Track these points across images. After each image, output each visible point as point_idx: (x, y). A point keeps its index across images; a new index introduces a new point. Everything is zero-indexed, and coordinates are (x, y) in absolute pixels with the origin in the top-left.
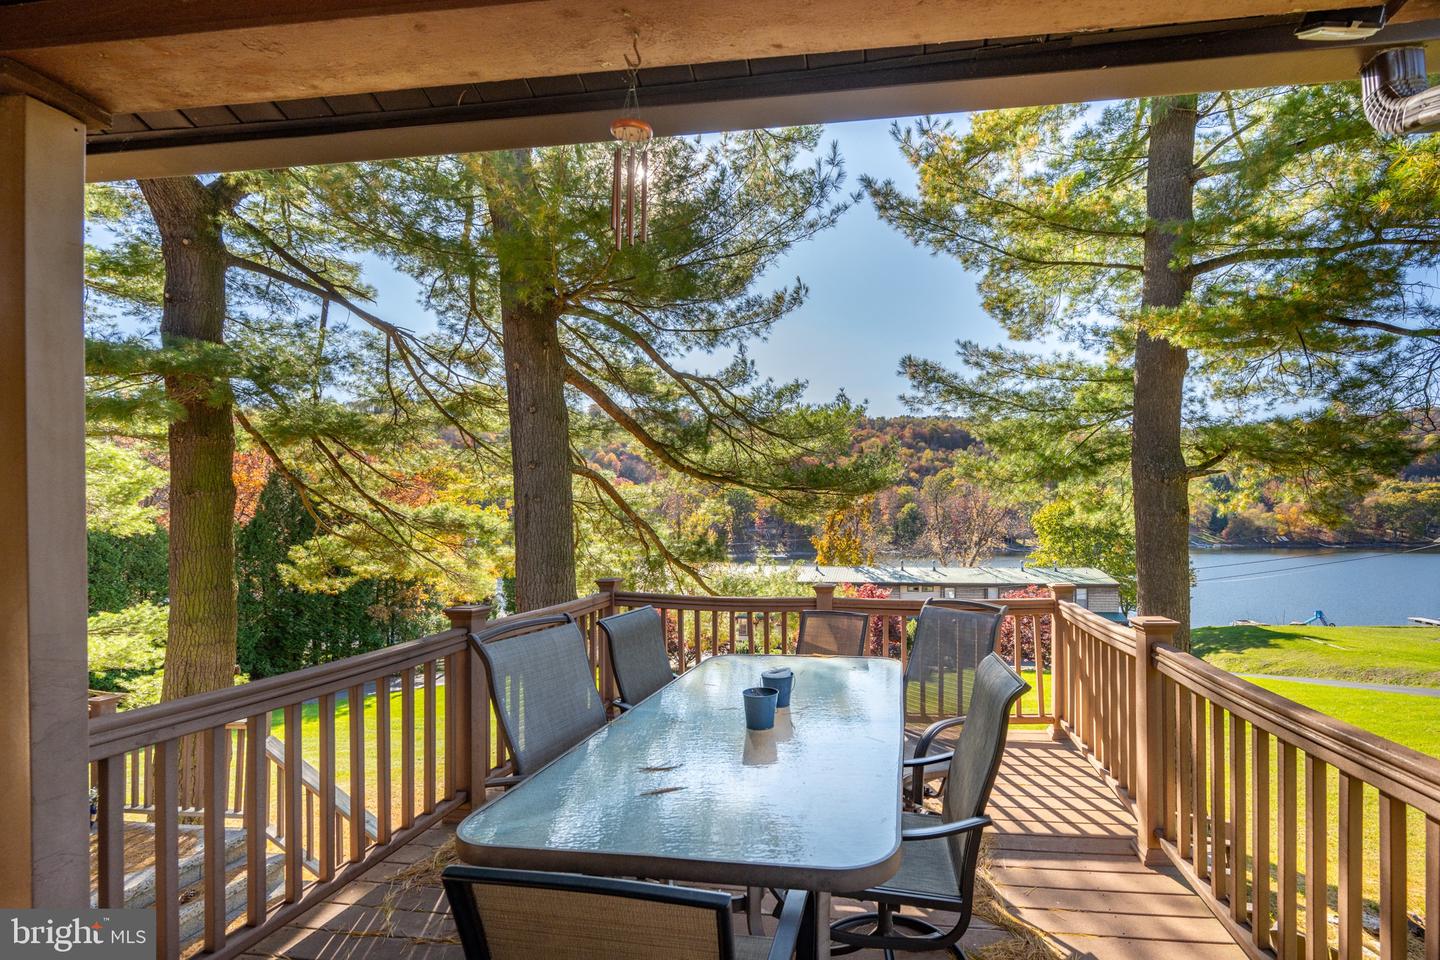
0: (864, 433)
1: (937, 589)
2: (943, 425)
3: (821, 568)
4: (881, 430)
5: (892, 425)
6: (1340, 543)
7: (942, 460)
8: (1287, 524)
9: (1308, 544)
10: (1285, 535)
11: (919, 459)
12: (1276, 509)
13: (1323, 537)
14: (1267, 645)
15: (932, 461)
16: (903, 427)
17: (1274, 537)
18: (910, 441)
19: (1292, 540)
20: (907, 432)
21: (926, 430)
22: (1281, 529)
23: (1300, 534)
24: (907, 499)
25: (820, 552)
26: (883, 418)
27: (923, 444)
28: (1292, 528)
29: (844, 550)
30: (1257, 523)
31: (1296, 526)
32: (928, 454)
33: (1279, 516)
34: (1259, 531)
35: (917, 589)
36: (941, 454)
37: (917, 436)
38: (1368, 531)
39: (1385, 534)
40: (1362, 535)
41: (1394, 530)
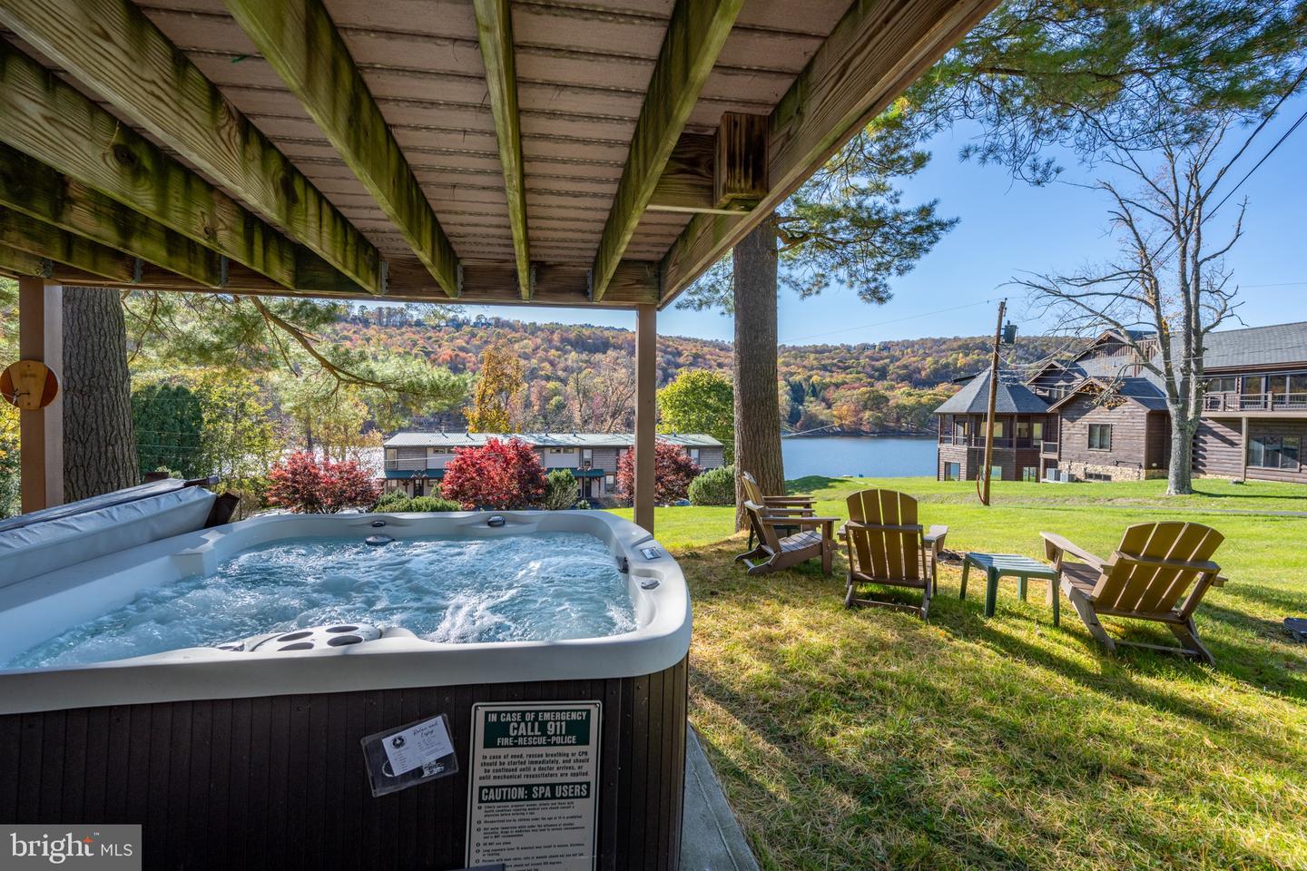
0: (517, 335)
1: (577, 452)
2: (586, 332)
3: (471, 435)
4: (533, 333)
5: (542, 330)
6: (873, 433)
7: (586, 362)
8: (840, 418)
9: (854, 432)
10: (840, 426)
11: (566, 359)
12: (834, 407)
13: (863, 428)
14: (826, 486)
15: (577, 362)
16: (553, 332)
17: (832, 429)
18: (558, 344)
19: (843, 430)
20: (556, 337)
21: (572, 336)
22: (837, 423)
23: (848, 425)
24: (556, 392)
25: (471, 423)
26: (535, 323)
27: (569, 347)
28: (844, 421)
29: (494, 421)
30: (821, 417)
31: (846, 420)
32: (573, 355)
33: (835, 413)
34: (822, 423)
35: (558, 451)
36: (584, 356)
37: (564, 340)
38: (891, 424)
39: (902, 426)
40: (888, 427)
41: (907, 423)
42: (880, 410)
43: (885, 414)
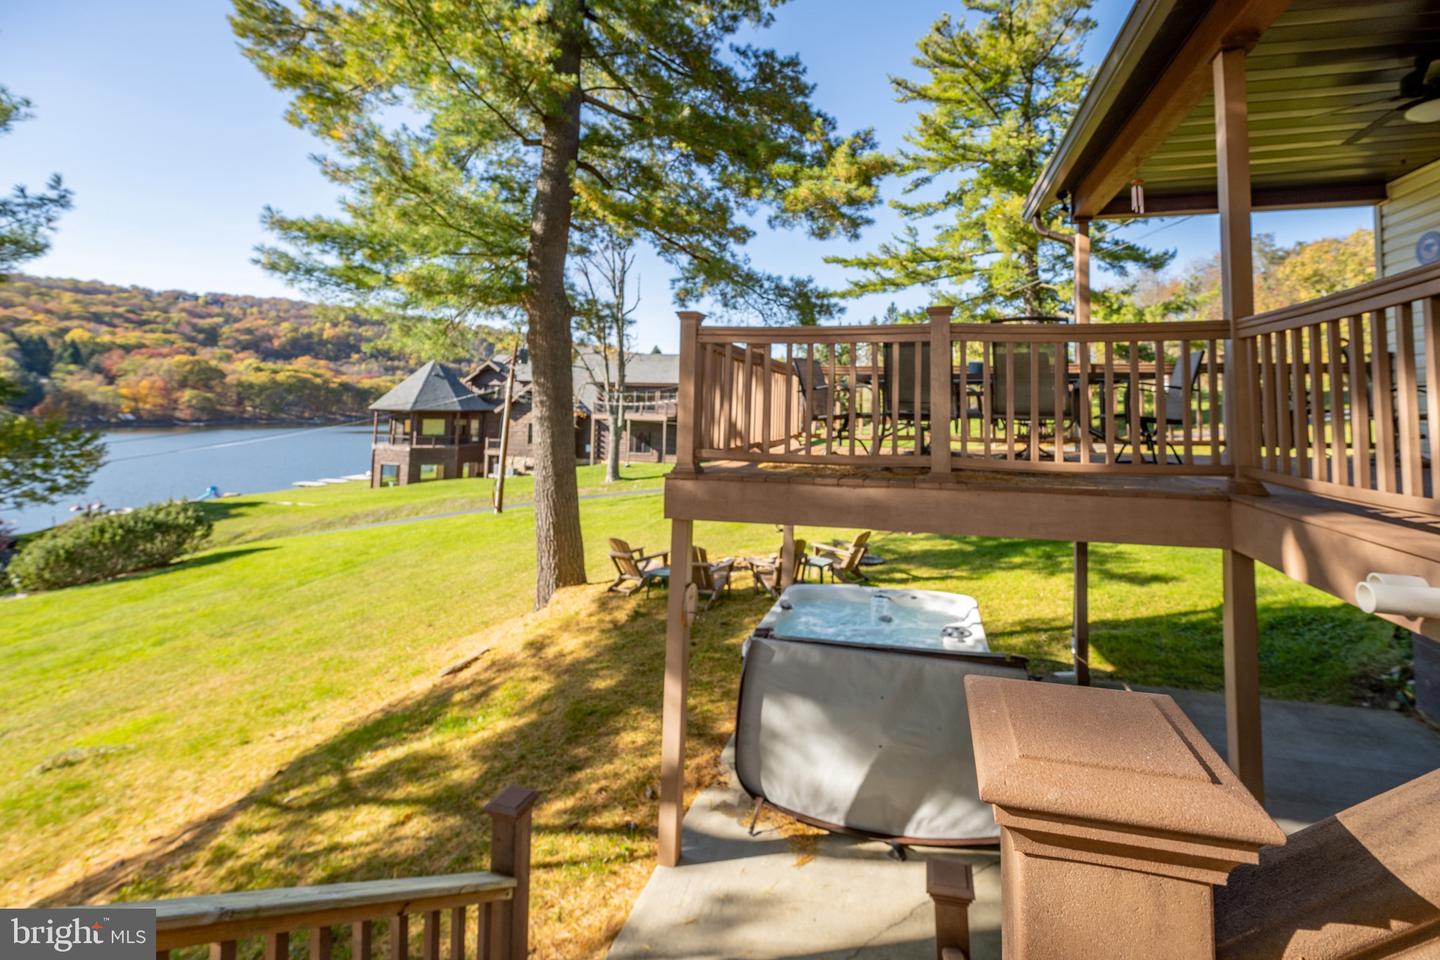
6: (197, 421)
8: (135, 399)
9: (160, 421)
10: (132, 412)
12: (120, 382)
13: (179, 415)
17: (116, 416)
19: (140, 418)
22: (126, 406)
23: (149, 411)
28: (141, 405)
30: (92, 398)
31: (145, 402)
33: (124, 391)
34: (95, 407)
38: (228, 408)
39: (245, 411)
40: (222, 412)
41: (254, 407)
42: (210, 389)
43: (218, 394)
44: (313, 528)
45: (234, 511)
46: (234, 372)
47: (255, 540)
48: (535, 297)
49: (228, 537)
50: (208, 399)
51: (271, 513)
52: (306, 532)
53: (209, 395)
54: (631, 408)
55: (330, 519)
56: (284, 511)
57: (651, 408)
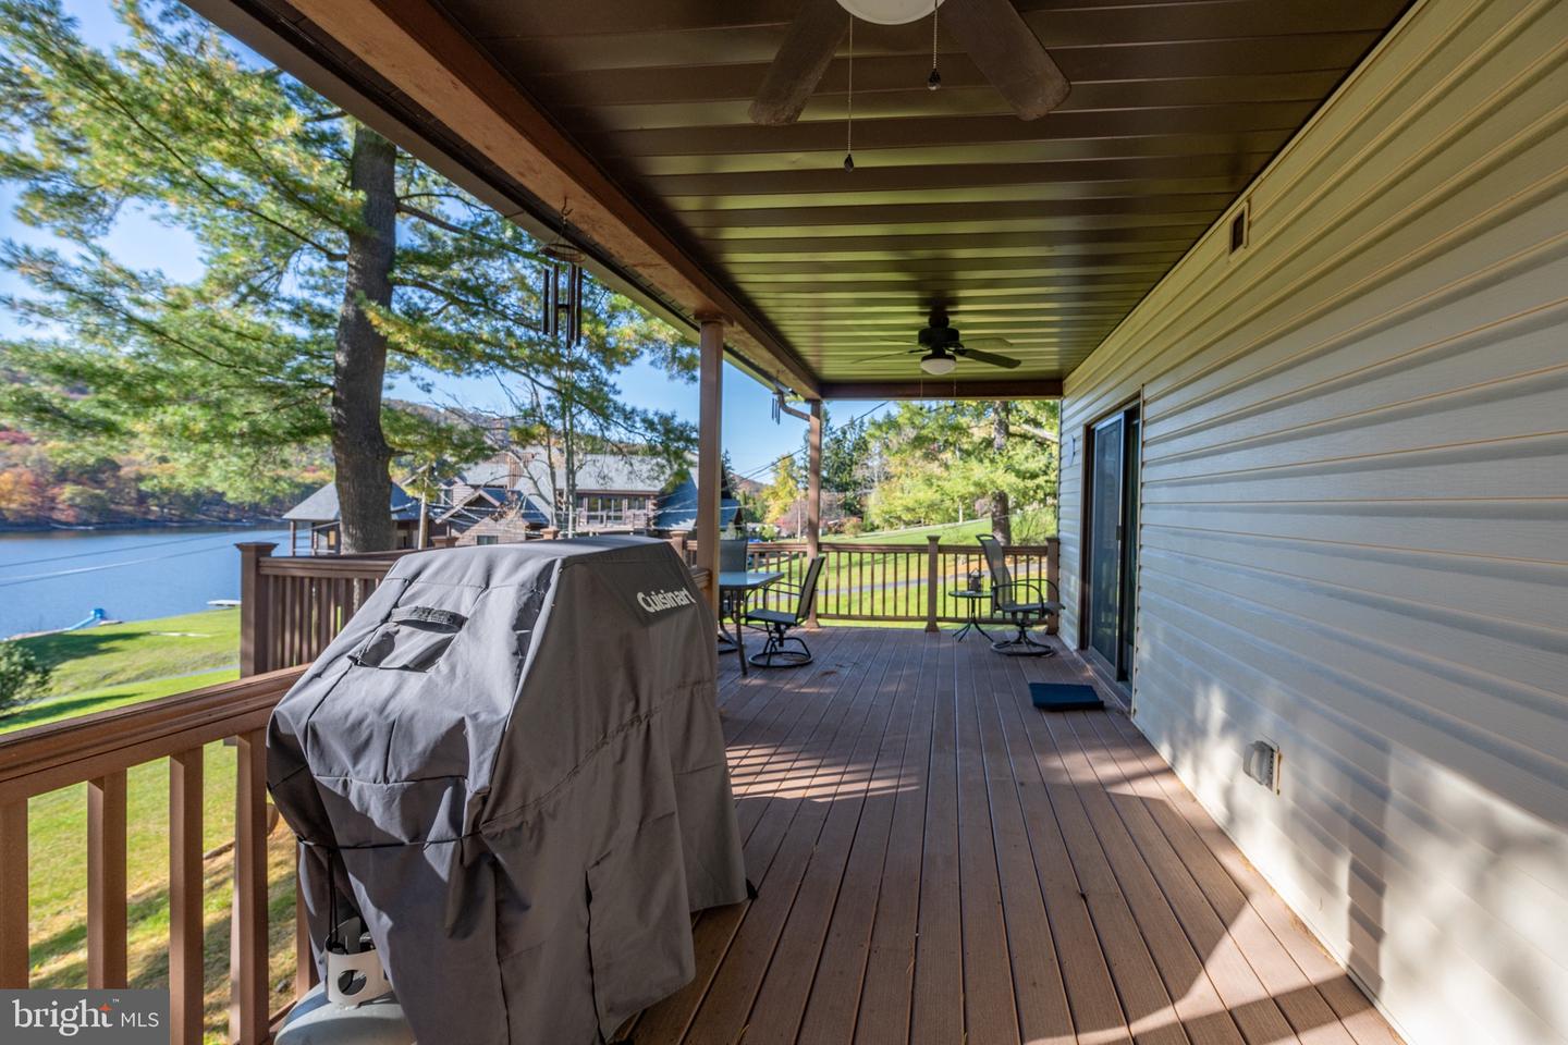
6: (84, 524)
9: (34, 525)
13: (58, 516)
38: (127, 508)
39: (148, 511)
40: (118, 513)
41: (162, 507)
42: (100, 484)
43: (111, 490)
44: (205, 664)
45: (104, 646)
46: (131, 463)
47: (129, 681)
48: (340, 438)
49: (95, 677)
50: (97, 497)
51: (153, 647)
52: (194, 669)
53: (98, 491)
54: (595, 517)
55: (226, 653)
56: (171, 643)
57: (618, 518)
